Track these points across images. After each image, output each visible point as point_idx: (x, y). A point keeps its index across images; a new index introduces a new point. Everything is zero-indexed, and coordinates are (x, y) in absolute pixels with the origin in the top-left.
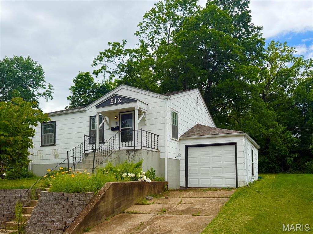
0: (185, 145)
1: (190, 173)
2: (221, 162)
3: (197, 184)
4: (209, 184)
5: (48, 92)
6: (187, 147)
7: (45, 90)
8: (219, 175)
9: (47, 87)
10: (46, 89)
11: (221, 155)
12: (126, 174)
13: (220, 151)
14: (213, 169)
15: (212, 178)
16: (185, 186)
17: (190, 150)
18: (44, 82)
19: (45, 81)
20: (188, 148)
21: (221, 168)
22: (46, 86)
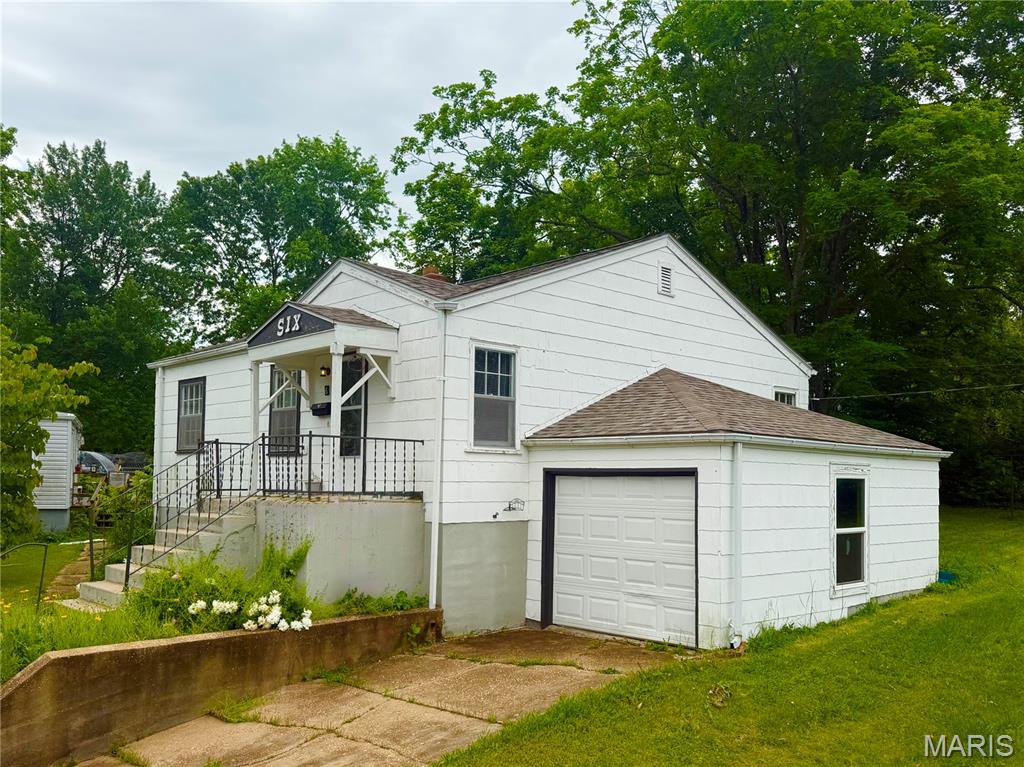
0: (544, 469)
1: (559, 573)
2: (651, 540)
3: (578, 616)
4: (613, 621)
5: (398, 238)
6: (551, 476)
7: (390, 230)
8: (645, 588)
9: (394, 221)
10: (393, 229)
11: (651, 515)
12: (201, 604)
13: (651, 497)
14: (627, 565)
15: (623, 597)
16: (539, 620)
17: (563, 486)
18: (391, 206)
19: (392, 204)
20: (557, 478)
21: (652, 564)
22: (390, 219)
